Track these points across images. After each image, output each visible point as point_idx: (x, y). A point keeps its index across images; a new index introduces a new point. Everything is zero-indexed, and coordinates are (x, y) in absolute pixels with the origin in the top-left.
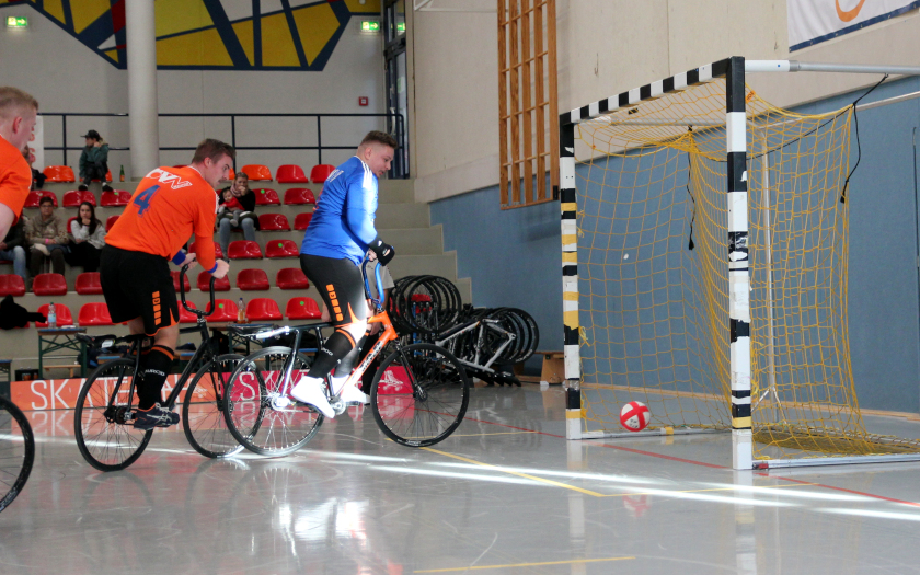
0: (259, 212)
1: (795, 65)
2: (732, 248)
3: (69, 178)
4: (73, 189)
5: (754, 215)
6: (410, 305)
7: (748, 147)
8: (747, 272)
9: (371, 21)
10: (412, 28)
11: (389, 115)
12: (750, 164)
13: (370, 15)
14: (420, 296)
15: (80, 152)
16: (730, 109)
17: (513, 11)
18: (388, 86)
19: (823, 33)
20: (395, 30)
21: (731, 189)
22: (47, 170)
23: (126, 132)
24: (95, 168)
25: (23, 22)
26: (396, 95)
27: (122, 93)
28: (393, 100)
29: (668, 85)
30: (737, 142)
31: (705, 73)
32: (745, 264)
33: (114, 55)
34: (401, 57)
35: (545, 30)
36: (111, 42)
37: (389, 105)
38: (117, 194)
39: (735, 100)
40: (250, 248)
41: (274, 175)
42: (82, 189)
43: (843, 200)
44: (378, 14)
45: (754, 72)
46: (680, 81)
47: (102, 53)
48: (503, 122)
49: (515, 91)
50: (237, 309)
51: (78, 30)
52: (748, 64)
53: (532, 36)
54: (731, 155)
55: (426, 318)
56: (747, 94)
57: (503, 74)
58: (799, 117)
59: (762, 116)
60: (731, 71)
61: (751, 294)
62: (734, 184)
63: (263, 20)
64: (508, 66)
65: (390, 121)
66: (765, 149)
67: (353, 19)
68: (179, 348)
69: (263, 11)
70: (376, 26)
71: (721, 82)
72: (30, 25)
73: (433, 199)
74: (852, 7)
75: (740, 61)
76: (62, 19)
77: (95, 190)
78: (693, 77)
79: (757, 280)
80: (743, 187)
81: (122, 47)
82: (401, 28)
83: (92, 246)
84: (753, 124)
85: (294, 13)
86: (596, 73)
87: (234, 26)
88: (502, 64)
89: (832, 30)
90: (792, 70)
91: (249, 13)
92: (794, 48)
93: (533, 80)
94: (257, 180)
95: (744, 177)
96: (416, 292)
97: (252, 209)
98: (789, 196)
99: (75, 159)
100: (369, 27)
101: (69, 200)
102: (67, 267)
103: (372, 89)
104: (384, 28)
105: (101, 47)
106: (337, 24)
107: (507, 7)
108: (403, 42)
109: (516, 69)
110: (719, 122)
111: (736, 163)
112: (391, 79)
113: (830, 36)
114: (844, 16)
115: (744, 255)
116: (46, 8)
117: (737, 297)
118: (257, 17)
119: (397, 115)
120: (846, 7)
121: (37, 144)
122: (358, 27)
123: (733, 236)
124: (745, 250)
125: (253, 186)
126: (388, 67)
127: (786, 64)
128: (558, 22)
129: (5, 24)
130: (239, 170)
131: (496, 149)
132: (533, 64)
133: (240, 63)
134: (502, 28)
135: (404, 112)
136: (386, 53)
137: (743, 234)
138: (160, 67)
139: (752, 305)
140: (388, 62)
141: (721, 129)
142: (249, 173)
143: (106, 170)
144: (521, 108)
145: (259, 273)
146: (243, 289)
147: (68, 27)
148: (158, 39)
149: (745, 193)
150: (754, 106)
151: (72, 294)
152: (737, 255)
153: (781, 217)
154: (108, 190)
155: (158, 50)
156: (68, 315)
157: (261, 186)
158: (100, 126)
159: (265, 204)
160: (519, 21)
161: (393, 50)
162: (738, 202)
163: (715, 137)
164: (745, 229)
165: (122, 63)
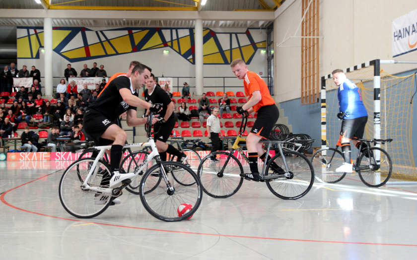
0: (231, 105)
1: (396, 62)
2: (375, 117)
3: (179, 95)
4: (180, 98)
5: (382, 108)
6: (274, 133)
7: (381, 86)
8: (379, 125)
9: (264, 50)
10: (275, 52)
11: (268, 77)
12: (381, 91)
13: (263, 48)
14: (277, 130)
15: (182, 88)
16: (375, 75)
17: (306, 47)
18: (268, 69)
19: (404, 52)
20: (270, 52)
21: (375, 99)
22: (173, 93)
23: (195, 82)
24: (186, 93)
25: (168, 52)
26: (270, 72)
27: (194, 71)
28: (269, 73)
29: (355, 68)
30: (377, 85)
31: (367, 64)
32: (379, 122)
33: (192, 61)
34: (272, 60)
35: (316, 52)
36: (191, 57)
37: (268, 74)
38: (192, 99)
39: (377, 72)
40: (228, 115)
41: (235, 94)
42: (183, 98)
43: (411, 103)
44: (265, 48)
45: (382, 64)
46: (359, 67)
47: (188, 60)
48: (302, 79)
49: (306, 70)
50: (224, 133)
51: (182, 54)
52: (381, 62)
53: (312, 54)
54: (375, 89)
55: (279, 136)
56: (380, 70)
57: (302, 65)
58: (397, 77)
59: (385, 77)
60: (375, 63)
61: (381, 131)
62: (376, 98)
63: (233, 50)
64: (304, 63)
65: (268, 79)
66: (385, 87)
67: (258, 49)
68: (208, 143)
69: (233, 47)
70: (265, 51)
71: (372, 67)
72: (170, 52)
73: (280, 102)
74: (414, 44)
75: (378, 60)
76: (178, 50)
77: (186, 98)
78: (363, 66)
79: (382, 127)
80: (379, 99)
81: (194, 58)
82: (272, 52)
83: (185, 114)
84: (382, 80)
85: (242, 48)
86: (331, 64)
87: (225, 52)
88: (302, 62)
89: (407, 51)
90: (395, 63)
91: (229, 48)
92: (394, 57)
93: (312, 67)
94: (230, 96)
95: (379, 96)
96: (276, 129)
97: (229, 105)
98: (393, 102)
99: (181, 89)
100: (263, 52)
101: (179, 101)
102: (178, 120)
103: (263, 69)
104: (267, 52)
105: (188, 58)
106: (253, 51)
107: (304, 45)
108: (273, 56)
109: (306, 64)
110: (372, 79)
111: (376, 92)
112: (269, 67)
113: (406, 53)
114: (411, 46)
115: (379, 119)
116: (174, 48)
117: (376, 132)
118: (231, 49)
119: (271, 77)
120: (412, 44)
121: (171, 86)
122: (260, 52)
123: (375, 113)
124: (379, 118)
125: (229, 98)
126: (268, 63)
127: (393, 61)
128: (320, 50)
129: (163, 53)
130: (225, 92)
131: (300, 87)
132: (312, 62)
133: (226, 62)
134: (302, 51)
135: (273, 76)
136: (268, 59)
137: (379, 113)
138: (204, 64)
139: (381, 134)
140: (268, 62)
141: (372, 81)
142: (228, 94)
143: (189, 93)
144: (308, 75)
145: (231, 123)
146: (226, 127)
147: (179, 53)
148: (204, 56)
149: (379, 101)
150: (382, 74)
151: (180, 128)
152: (376, 119)
153: (391, 108)
154: (190, 99)
155: (204, 60)
156: (178, 133)
157: (231, 98)
158: (188, 81)
159: (233, 103)
160: (308, 50)
161: (270, 58)
162: (377, 103)
163: (370, 83)
164: (379, 111)
165: (194, 63)
